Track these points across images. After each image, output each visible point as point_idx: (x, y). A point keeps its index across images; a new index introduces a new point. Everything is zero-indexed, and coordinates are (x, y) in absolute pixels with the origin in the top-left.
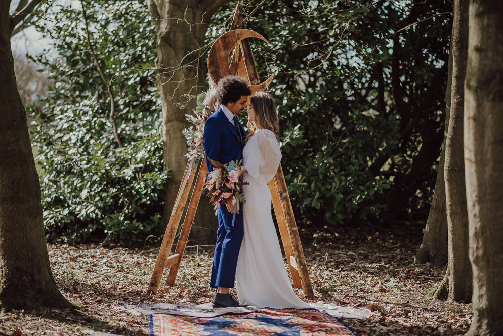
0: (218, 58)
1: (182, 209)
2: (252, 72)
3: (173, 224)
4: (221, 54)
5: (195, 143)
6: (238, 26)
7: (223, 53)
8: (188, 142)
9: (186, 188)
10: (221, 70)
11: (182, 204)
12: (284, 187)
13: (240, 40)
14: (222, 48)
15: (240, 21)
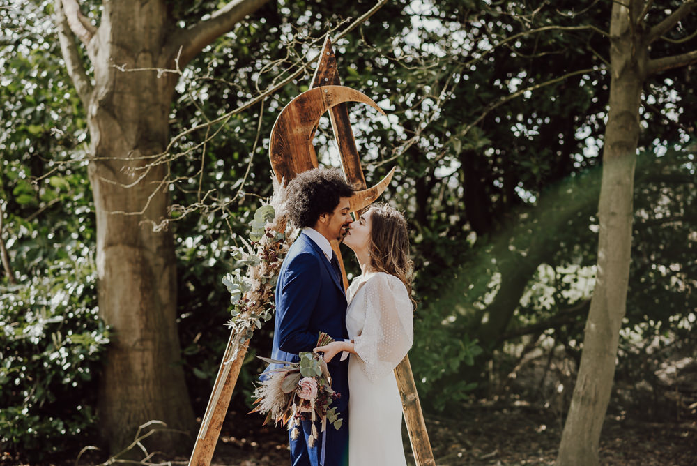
0: (289, 139)
1: (219, 427)
2: (351, 166)
3: (201, 454)
4: (294, 131)
5: (247, 301)
6: (326, 80)
7: (298, 131)
8: (232, 298)
9: (227, 386)
10: (295, 161)
11: (219, 416)
12: (409, 383)
13: (332, 106)
14: (297, 121)
15: (330, 70)
